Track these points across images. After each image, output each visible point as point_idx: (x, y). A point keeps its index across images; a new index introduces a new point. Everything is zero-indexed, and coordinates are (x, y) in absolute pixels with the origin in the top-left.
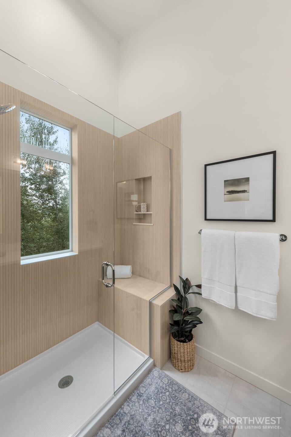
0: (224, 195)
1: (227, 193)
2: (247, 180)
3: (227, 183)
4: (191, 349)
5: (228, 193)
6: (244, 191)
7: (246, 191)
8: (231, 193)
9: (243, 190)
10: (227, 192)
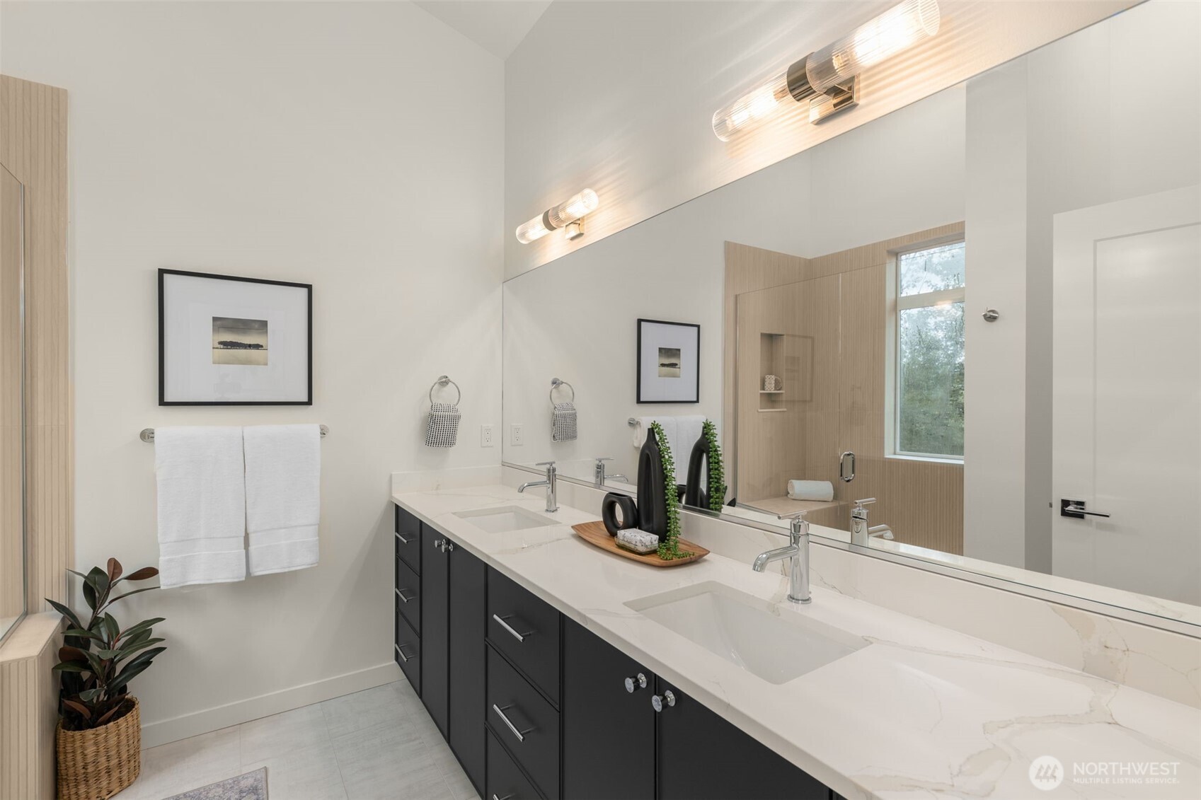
0: (213, 348)
1: (219, 346)
2: (262, 326)
3: (221, 324)
4: (136, 728)
5: (222, 346)
6: (258, 347)
7: (262, 346)
8: (229, 347)
9: (256, 343)
10: (221, 343)
